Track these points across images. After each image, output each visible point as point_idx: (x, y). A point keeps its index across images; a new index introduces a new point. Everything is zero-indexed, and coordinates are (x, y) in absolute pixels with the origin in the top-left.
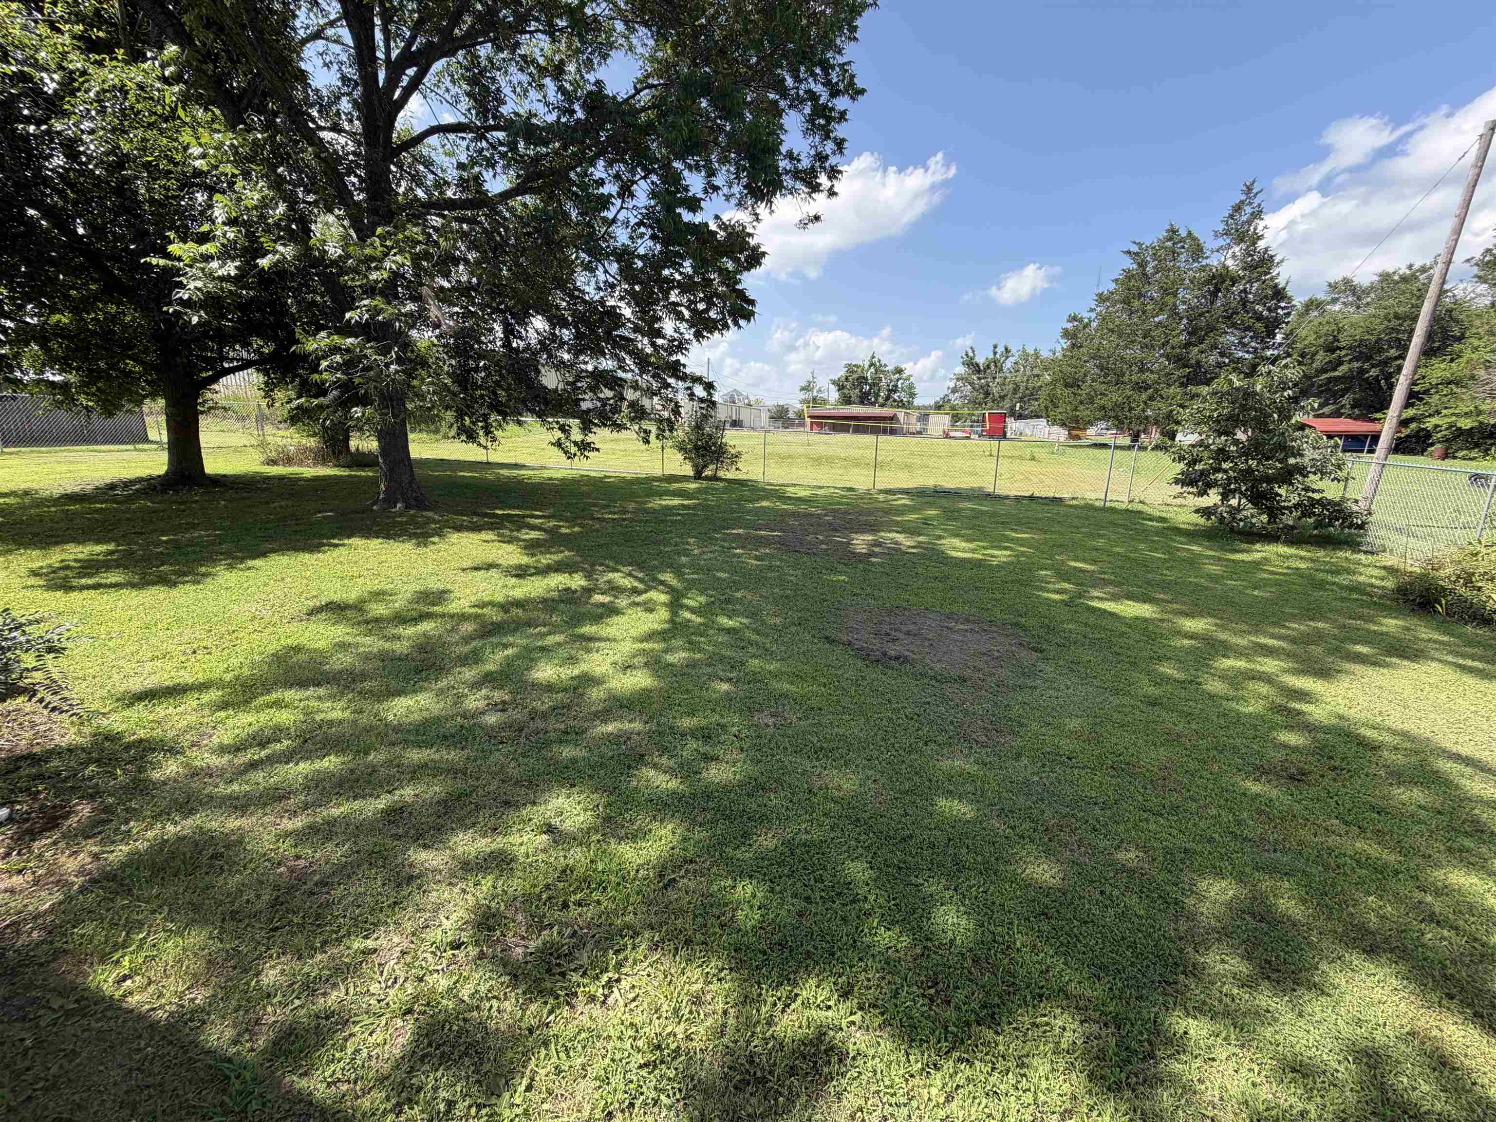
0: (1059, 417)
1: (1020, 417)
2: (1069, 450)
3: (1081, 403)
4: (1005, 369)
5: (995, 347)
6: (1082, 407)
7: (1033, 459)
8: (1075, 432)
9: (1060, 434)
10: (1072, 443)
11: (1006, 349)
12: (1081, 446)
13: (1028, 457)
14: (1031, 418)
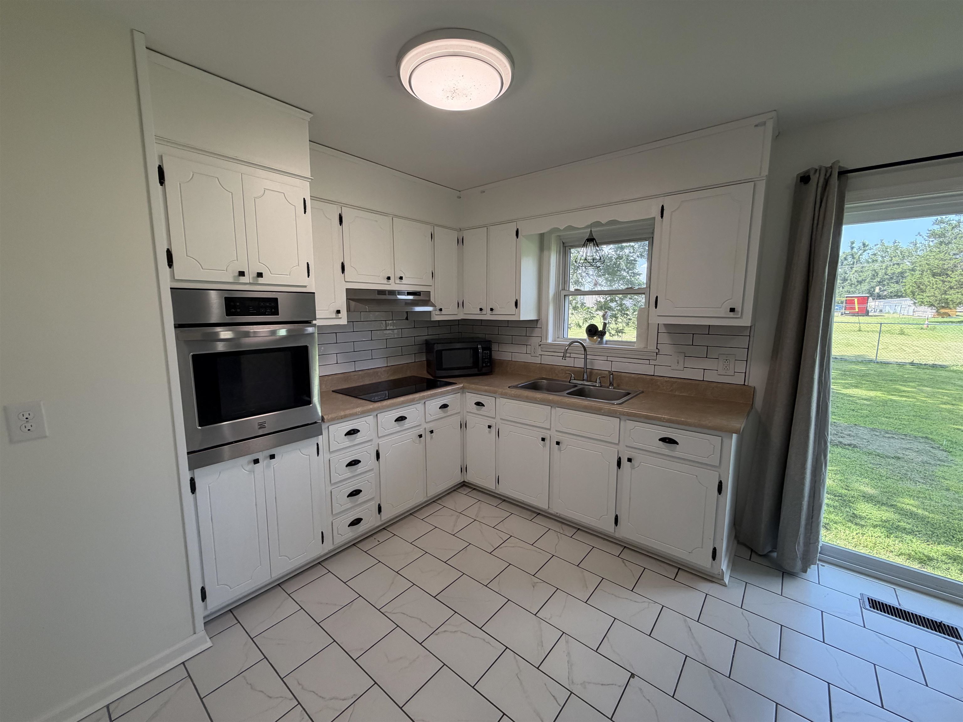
0: (928, 299)
1: (879, 297)
2: (938, 327)
3: (951, 288)
4: (862, 260)
5: (853, 243)
6: (952, 291)
7: (902, 333)
8: (942, 311)
9: (929, 313)
10: (940, 319)
11: (864, 245)
12: (952, 322)
13: (897, 332)
14: (891, 297)
